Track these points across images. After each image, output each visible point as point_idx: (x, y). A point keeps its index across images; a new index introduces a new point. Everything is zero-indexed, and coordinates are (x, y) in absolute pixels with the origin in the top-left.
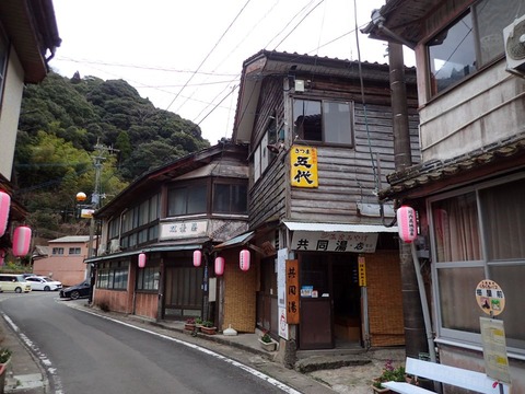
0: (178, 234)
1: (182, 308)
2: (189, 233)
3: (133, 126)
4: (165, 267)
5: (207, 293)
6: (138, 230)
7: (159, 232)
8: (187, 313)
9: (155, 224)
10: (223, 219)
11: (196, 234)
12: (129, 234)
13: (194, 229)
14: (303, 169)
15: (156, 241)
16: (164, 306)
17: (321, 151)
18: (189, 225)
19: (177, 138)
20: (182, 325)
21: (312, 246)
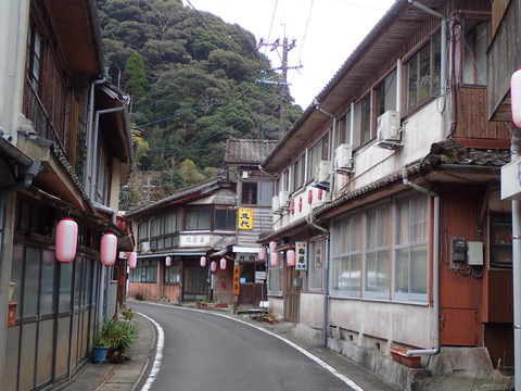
0: (192, 244)
1: (195, 294)
2: (198, 244)
3: (150, 42)
4: (184, 266)
5: (210, 284)
6: (165, 237)
7: (178, 241)
8: (198, 297)
9: (176, 235)
10: (221, 235)
11: (203, 244)
12: (158, 239)
13: (202, 241)
14: (245, 220)
15: (177, 247)
16: (183, 293)
17: (255, 210)
18: (199, 237)
19: (217, 60)
20: (194, 304)
21: (247, 259)
